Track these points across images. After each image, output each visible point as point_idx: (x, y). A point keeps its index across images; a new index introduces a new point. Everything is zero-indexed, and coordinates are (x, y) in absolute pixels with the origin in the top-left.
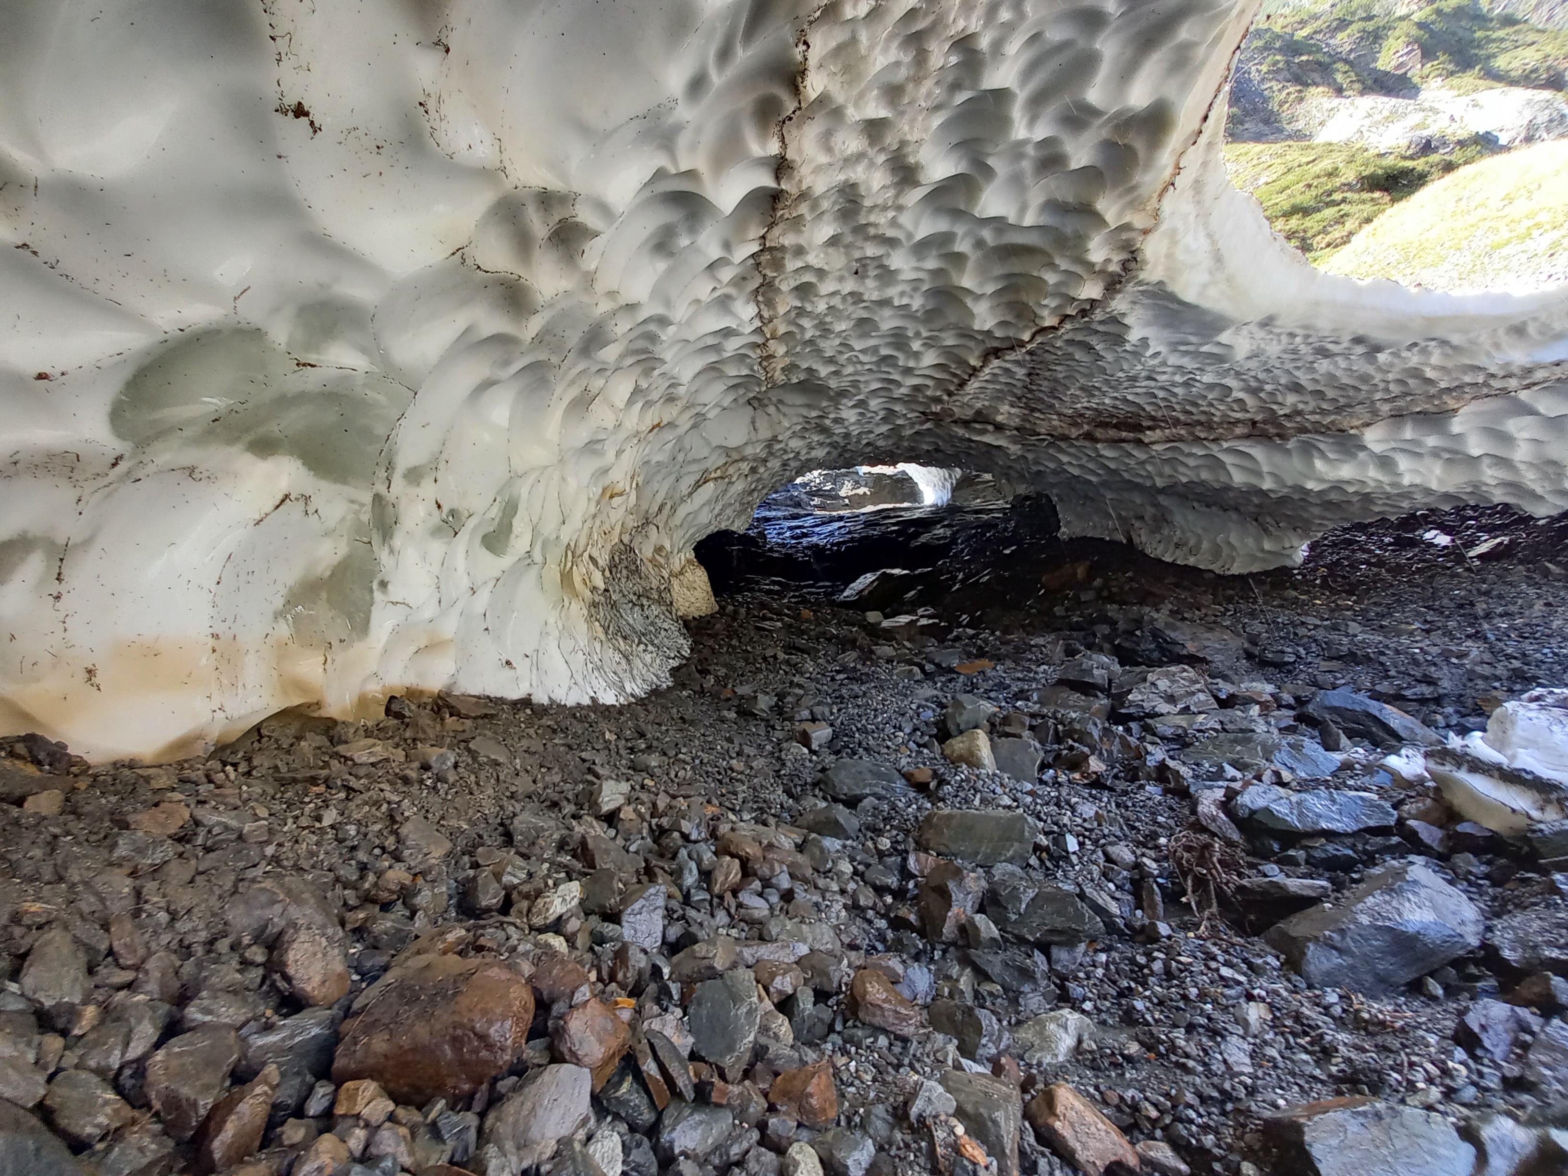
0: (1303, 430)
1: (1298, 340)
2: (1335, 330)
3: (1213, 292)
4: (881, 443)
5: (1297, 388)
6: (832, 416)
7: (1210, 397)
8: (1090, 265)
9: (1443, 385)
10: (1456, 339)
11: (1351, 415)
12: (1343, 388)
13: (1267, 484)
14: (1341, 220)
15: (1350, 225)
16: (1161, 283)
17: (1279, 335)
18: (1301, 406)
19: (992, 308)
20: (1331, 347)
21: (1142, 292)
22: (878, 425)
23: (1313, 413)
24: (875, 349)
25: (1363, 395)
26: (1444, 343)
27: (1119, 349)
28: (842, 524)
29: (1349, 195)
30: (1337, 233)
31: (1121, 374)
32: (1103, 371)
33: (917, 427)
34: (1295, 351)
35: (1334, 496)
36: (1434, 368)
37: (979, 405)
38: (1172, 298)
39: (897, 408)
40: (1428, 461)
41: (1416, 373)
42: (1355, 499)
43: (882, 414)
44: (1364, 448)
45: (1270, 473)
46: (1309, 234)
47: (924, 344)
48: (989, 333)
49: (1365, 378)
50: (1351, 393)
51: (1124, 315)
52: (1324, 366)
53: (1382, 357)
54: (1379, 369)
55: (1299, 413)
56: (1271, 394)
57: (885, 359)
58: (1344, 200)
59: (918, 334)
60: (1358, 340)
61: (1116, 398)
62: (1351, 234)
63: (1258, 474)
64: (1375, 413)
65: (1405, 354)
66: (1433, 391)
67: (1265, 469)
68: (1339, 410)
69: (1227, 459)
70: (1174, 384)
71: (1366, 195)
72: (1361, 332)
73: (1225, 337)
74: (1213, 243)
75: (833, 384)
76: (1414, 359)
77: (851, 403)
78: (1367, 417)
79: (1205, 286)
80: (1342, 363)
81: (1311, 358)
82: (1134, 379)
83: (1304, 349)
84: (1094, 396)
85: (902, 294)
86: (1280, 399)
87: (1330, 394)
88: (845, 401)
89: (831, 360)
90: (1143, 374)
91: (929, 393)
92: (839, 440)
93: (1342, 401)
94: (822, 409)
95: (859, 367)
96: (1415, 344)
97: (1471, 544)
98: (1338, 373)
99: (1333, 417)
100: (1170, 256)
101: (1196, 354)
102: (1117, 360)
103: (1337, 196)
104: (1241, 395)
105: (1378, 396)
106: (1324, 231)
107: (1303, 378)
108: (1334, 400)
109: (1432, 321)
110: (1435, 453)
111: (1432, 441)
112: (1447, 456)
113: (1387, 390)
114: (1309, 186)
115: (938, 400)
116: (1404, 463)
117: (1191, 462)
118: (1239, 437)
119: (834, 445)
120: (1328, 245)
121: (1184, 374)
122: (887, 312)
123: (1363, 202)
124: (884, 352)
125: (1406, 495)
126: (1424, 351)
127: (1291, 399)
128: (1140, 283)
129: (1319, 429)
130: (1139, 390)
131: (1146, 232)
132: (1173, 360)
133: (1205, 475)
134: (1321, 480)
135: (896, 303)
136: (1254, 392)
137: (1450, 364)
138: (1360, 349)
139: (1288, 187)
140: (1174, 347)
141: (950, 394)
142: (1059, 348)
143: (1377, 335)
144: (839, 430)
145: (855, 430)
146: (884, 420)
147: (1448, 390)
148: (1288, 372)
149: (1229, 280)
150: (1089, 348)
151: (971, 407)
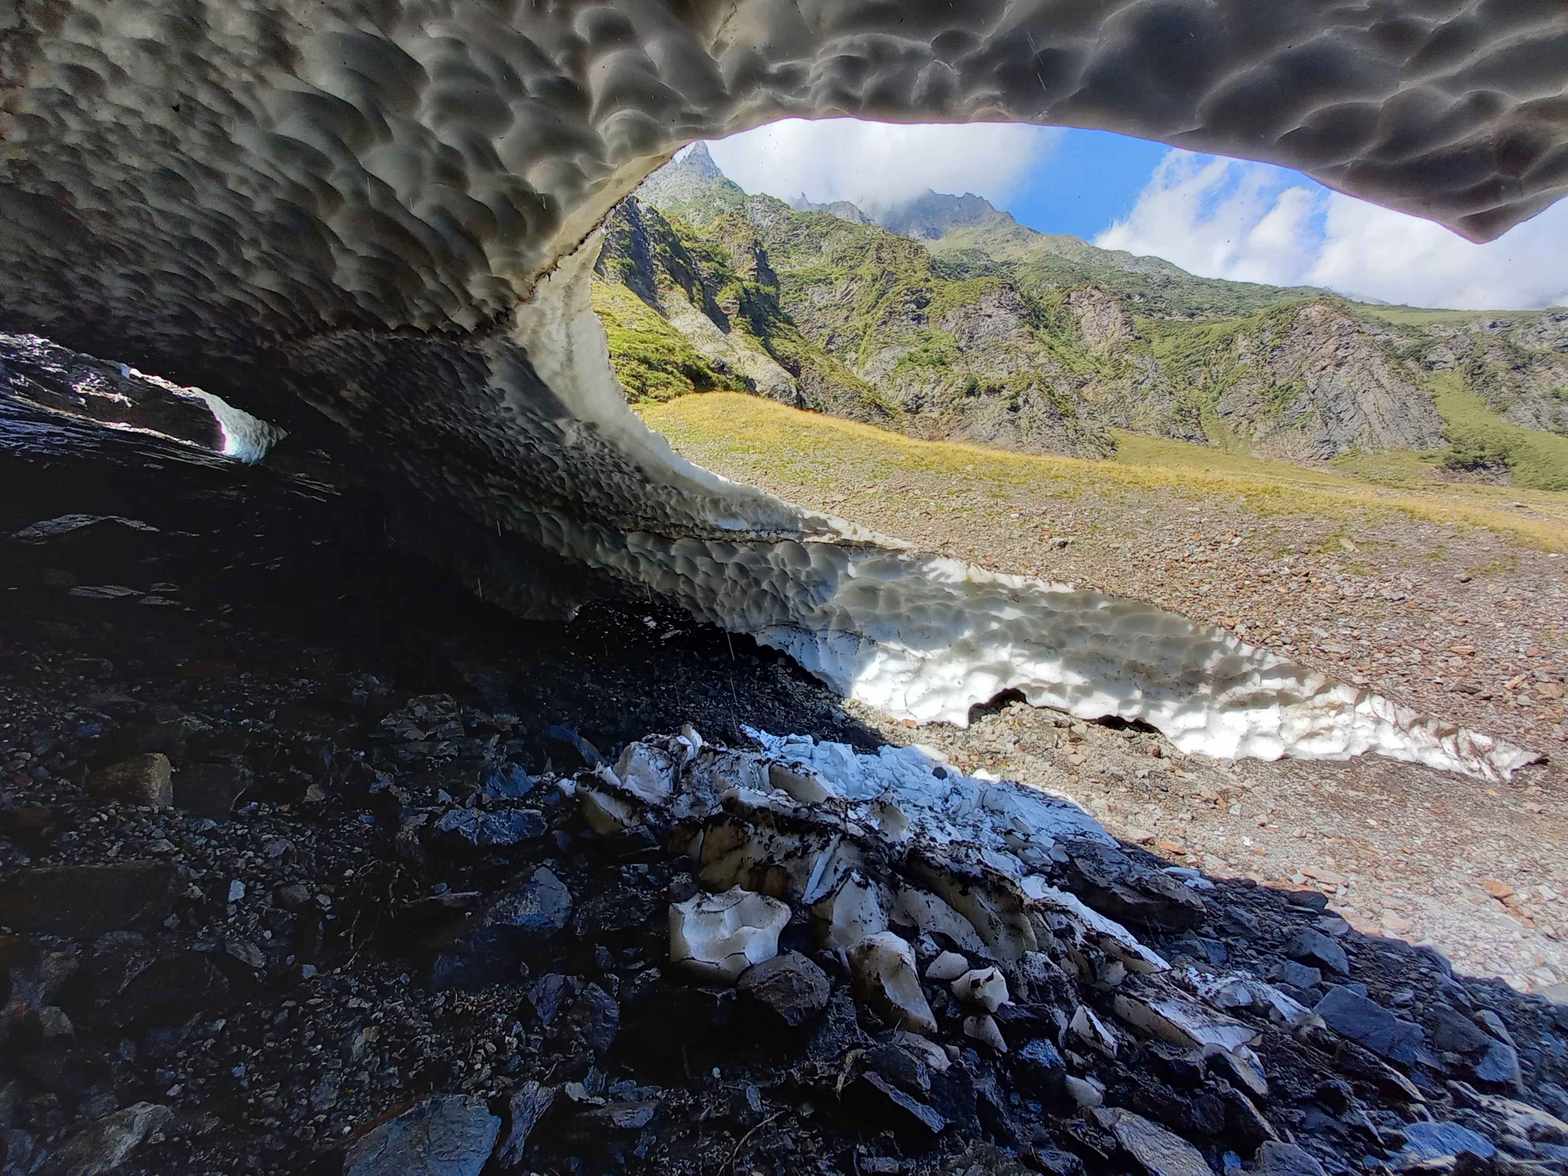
0: (594, 519)
1: (606, 450)
2: (628, 455)
3: (559, 381)
4: (162, 345)
5: (598, 486)
6: (82, 271)
7: (543, 466)
8: (468, 297)
9: (673, 521)
10: (686, 493)
11: (625, 521)
12: (624, 498)
13: (564, 553)
14: (667, 385)
15: (670, 392)
16: (523, 349)
17: (596, 440)
18: (598, 501)
19: (360, 272)
20: (623, 465)
21: (508, 349)
22: (163, 320)
23: (604, 509)
24: (182, 223)
25: (632, 509)
26: (680, 493)
27: (479, 388)
28: (58, 429)
29: (675, 371)
30: (662, 392)
31: (476, 411)
32: (462, 401)
33: (229, 353)
34: (603, 459)
35: (601, 575)
36: (671, 507)
37: (322, 367)
38: (529, 367)
39: (202, 314)
40: (656, 568)
41: (662, 506)
42: (613, 582)
43: (174, 310)
44: (626, 547)
45: (568, 544)
46: (648, 383)
47: (260, 259)
48: (350, 296)
49: (636, 498)
50: (627, 505)
51: (489, 359)
52: (617, 477)
53: (648, 487)
54: (645, 494)
55: (596, 505)
56: (583, 483)
57: (196, 243)
58: (671, 373)
59: (254, 243)
60: (639, 469)
61: (469, 431)
62: (669, 398)
63: (560, 541)
64: (637, 524)
65: (660, 491)
66: (667, 523)
67: (566, 540)
68: (618, 513)
69: (543, 522)
70: (518, 441)
71: (684, 378)
72: (641, 464)
73: (561, 423)
74: (569, 343)
75: (96, 227)
76: (663, 498)
77: (121, 270)
78: (631, 525)
79: (555, 373)
80: (628, 482)
81: (611, 468)
82: (487, 421)
83: (608, 460)
84: (449, 419)
85: (243, 181)
86: (587, 489)
87: (616, 500)
88: (114, 263)
89: (101, 194)
90: (495, 421)
91: (255, 320)
92: (86, 309)
93: (621, 508)
94: (67, 254)
95: (149, 231)
96: (666, 487)
97: (665, 630)
98: (624, 487)
99: (614, 517)
100: (535, 332)
101: (538, 426)
102: (477, 396)
103: (669, 368)
104: (564, 475)
105: (640, 513)
106: (655, 386)
107: (604, 481)
108: (617, 505)
109: (677, 476)
110: (660, 564)
111: (660, 556)
112: (665, 568)
113: (645, 512)
114: (657, 350)
115: (267, 336)
116: (643, 565)
117: (517, 515)
118: (554, 508)
119: (76, 314)
120: (656, 397)
121: (527, 437)
122: (214, 188)
123: (681, 381)
124: (196, 232)
125: (639, 588)
126: (669, 494)
127: (593, 492)
128: (507, 339)
129: (604, 522)
130: (489, 433)
131: (521, 299)
132: (520, 421)
133: (524, 529)
134: (597, 561)
135: (231, 185)
136: (573, 476)
137: (678, 509)
138: (638, 476)
139: (645, 342)
140: (524, 410)
141: (286, 337)
142: (425, 355)
143: (650, 472)
144: (86, 294)
145: (120, 310)
146: (176, 320)
147: (675, 526)
148: (596, 471)
149: (574, 379)
150: (453, 373)
151: (312, 365)
